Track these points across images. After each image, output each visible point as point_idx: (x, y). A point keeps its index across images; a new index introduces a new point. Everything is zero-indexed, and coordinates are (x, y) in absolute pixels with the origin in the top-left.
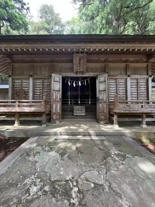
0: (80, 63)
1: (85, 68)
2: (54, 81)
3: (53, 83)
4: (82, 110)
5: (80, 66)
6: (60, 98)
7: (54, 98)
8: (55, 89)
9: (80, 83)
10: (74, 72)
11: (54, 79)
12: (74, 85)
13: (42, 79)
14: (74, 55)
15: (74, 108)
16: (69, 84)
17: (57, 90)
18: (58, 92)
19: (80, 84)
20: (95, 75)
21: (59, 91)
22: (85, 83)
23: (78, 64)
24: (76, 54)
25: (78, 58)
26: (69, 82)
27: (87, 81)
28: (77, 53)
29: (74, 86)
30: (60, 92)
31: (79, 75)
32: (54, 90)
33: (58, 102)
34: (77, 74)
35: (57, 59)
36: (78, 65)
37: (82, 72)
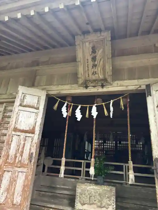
0: (94, 59)
1: (109, 68)
2: (21, 105)
3: (17, 110)
4: (105, 201)
5: (94, 66)
6: (31, 155)
7: (12, 152)
8: (19, 127)
9: (94, 109)
10: (81, 81)
11: (22, 100)
12: (79, 116)
13: (6, 102)
14: (78, 40)
15: (79, 190)
16: (65, 114)
17: (27, 129)
18: (28, 135)
19: (94, 113)
20: (144, 87)
21: (32, 132)
22: (112, 109)
23: (90, 60)
24: (82, 37)
25: (88, 46)
26: (64, 110)
27: (116, 105)
28: (85, 33)
29: (79, 119)
30: (32, 135)
31: (91, 90)
32: (16, 129)
33: (22, 166)
34: (86, 87)
35: (44, 59)
36: (91, 63)
37: (102, 80)
